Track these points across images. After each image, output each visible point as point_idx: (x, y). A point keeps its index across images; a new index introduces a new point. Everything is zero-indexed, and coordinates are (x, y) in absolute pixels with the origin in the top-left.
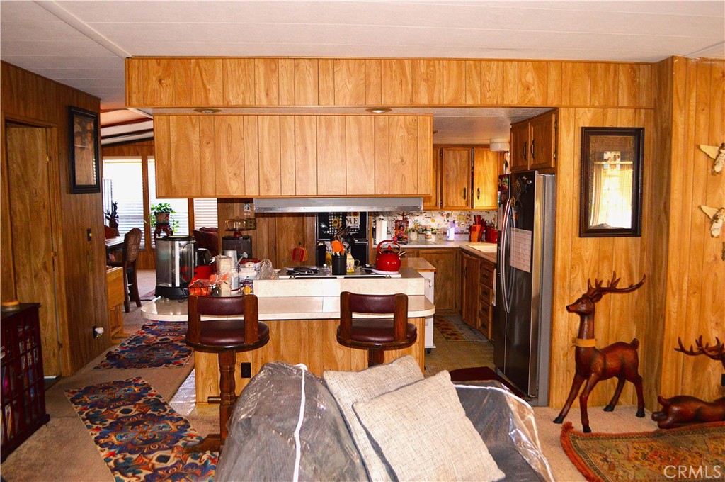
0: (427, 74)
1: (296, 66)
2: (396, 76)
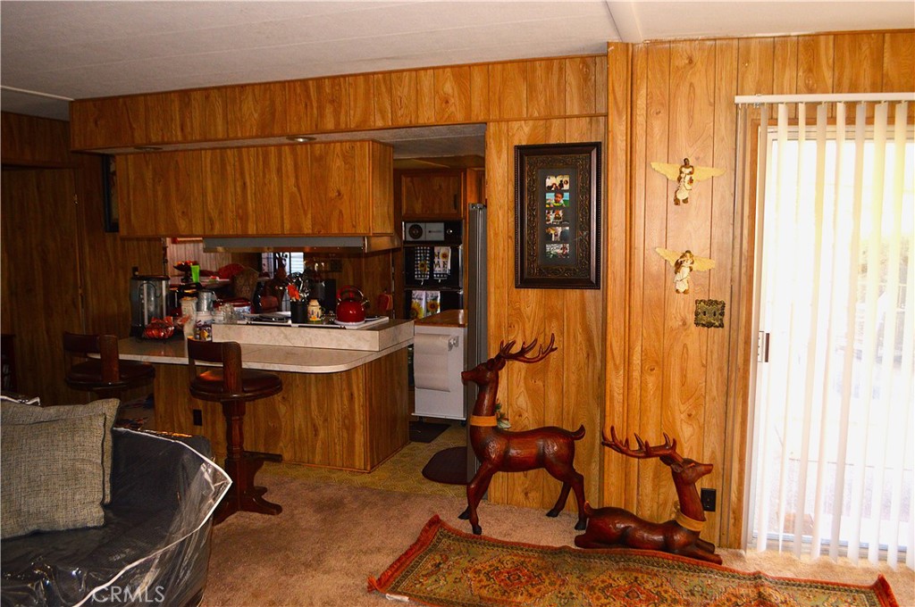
0: (333, 95)
1: (207, 97)
2: (301, 100)
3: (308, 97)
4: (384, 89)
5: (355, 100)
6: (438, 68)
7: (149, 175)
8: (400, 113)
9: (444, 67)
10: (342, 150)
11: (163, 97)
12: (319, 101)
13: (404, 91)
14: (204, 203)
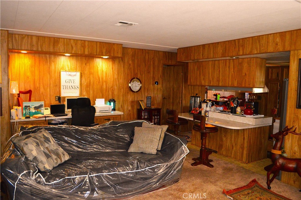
0: (242, 44)
1: (209, 46)
2: (233, 46)
3: (236, 45)
4: (257, 41)
5: (249, 45)
6: (275, 33)
7: (196, 68)
8: (262, 49)
9: (277, 33)
10: (247, 60)
11: (198, 47)
12: (238, 46)
13: (263, 42)
14: (209, 77)
